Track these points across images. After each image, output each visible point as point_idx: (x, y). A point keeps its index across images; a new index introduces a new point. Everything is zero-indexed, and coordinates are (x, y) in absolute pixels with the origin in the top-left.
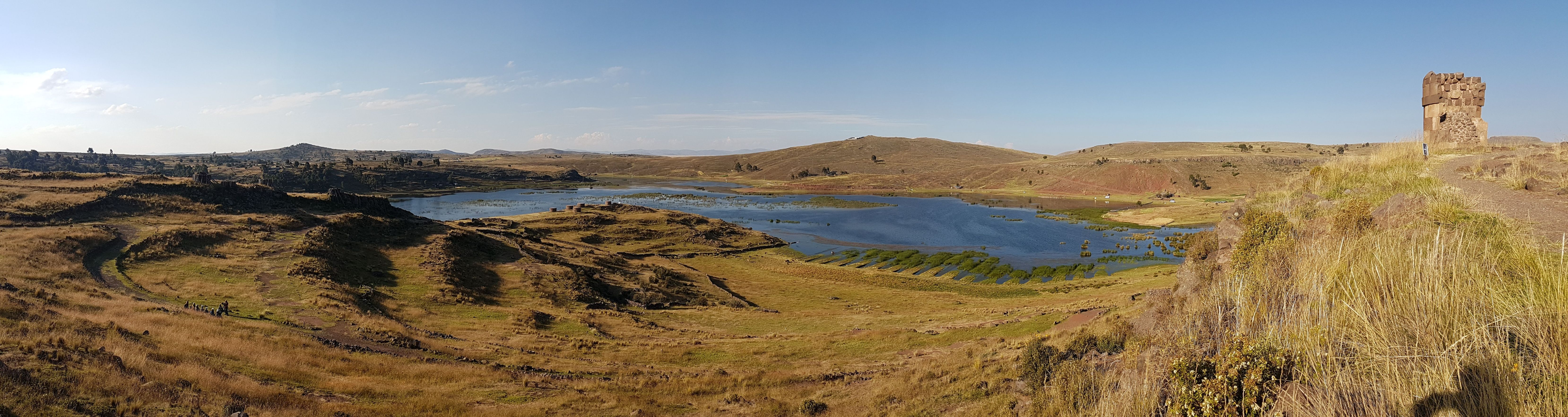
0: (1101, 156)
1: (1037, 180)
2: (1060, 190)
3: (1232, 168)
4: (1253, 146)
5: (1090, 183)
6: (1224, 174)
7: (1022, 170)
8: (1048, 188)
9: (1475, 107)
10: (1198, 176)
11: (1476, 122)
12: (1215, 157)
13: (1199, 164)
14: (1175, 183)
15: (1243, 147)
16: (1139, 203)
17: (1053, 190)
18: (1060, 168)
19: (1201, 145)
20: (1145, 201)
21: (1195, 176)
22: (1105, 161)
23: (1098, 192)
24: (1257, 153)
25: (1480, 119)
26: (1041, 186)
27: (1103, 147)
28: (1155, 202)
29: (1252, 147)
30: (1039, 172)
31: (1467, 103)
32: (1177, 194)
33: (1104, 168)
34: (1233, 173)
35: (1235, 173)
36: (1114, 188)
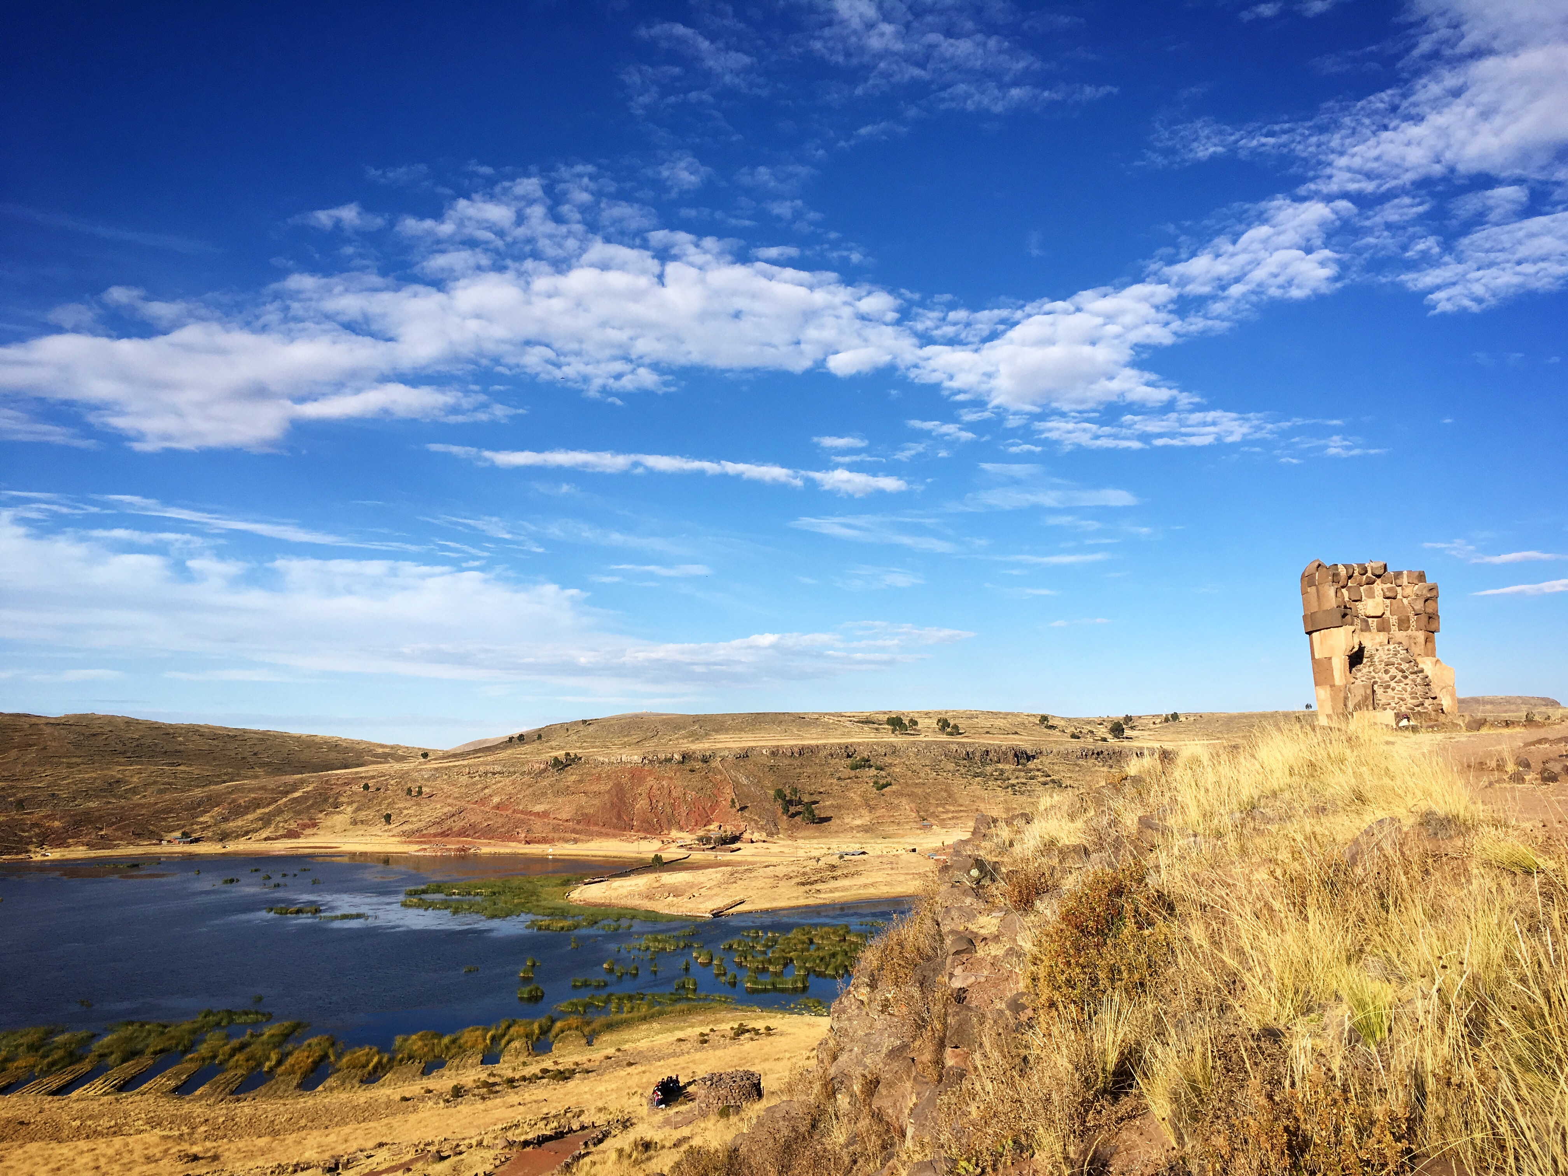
0: (562, 748)
1: (406, 812)
2: (462, 833)
3: (873, 772)
4: (919, 720)
5: (537, 814)
6: (855, 786)
7: (366, 787)
8: (432, 831)
9: (1421, 636)
10: (795, 791)
11: (1427, 665)
12: (832, 745)
13: (797, 763)
14: (742, 809)
15: (896, 723)
16: (657, 859)
17: (444, 834)
18: (464, 780)
19: (800, 720)
20: (671, 853)
21: (787, 792)
22: (573, 760)
23: (556, 835)
24: (929, 734)
25: (1434, 659)
26: (414, 827)
27: (566, 728)
28: (697, 856)
29: (916, 723)
30: (409, 791)
31: (1403, 624)
32: (746, 836)
33: (571, 777)
34: (876, 783)
35: (882, 782)
36: (596, 824)
